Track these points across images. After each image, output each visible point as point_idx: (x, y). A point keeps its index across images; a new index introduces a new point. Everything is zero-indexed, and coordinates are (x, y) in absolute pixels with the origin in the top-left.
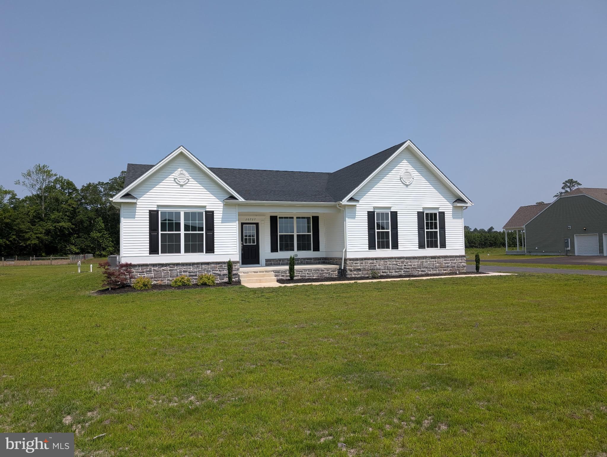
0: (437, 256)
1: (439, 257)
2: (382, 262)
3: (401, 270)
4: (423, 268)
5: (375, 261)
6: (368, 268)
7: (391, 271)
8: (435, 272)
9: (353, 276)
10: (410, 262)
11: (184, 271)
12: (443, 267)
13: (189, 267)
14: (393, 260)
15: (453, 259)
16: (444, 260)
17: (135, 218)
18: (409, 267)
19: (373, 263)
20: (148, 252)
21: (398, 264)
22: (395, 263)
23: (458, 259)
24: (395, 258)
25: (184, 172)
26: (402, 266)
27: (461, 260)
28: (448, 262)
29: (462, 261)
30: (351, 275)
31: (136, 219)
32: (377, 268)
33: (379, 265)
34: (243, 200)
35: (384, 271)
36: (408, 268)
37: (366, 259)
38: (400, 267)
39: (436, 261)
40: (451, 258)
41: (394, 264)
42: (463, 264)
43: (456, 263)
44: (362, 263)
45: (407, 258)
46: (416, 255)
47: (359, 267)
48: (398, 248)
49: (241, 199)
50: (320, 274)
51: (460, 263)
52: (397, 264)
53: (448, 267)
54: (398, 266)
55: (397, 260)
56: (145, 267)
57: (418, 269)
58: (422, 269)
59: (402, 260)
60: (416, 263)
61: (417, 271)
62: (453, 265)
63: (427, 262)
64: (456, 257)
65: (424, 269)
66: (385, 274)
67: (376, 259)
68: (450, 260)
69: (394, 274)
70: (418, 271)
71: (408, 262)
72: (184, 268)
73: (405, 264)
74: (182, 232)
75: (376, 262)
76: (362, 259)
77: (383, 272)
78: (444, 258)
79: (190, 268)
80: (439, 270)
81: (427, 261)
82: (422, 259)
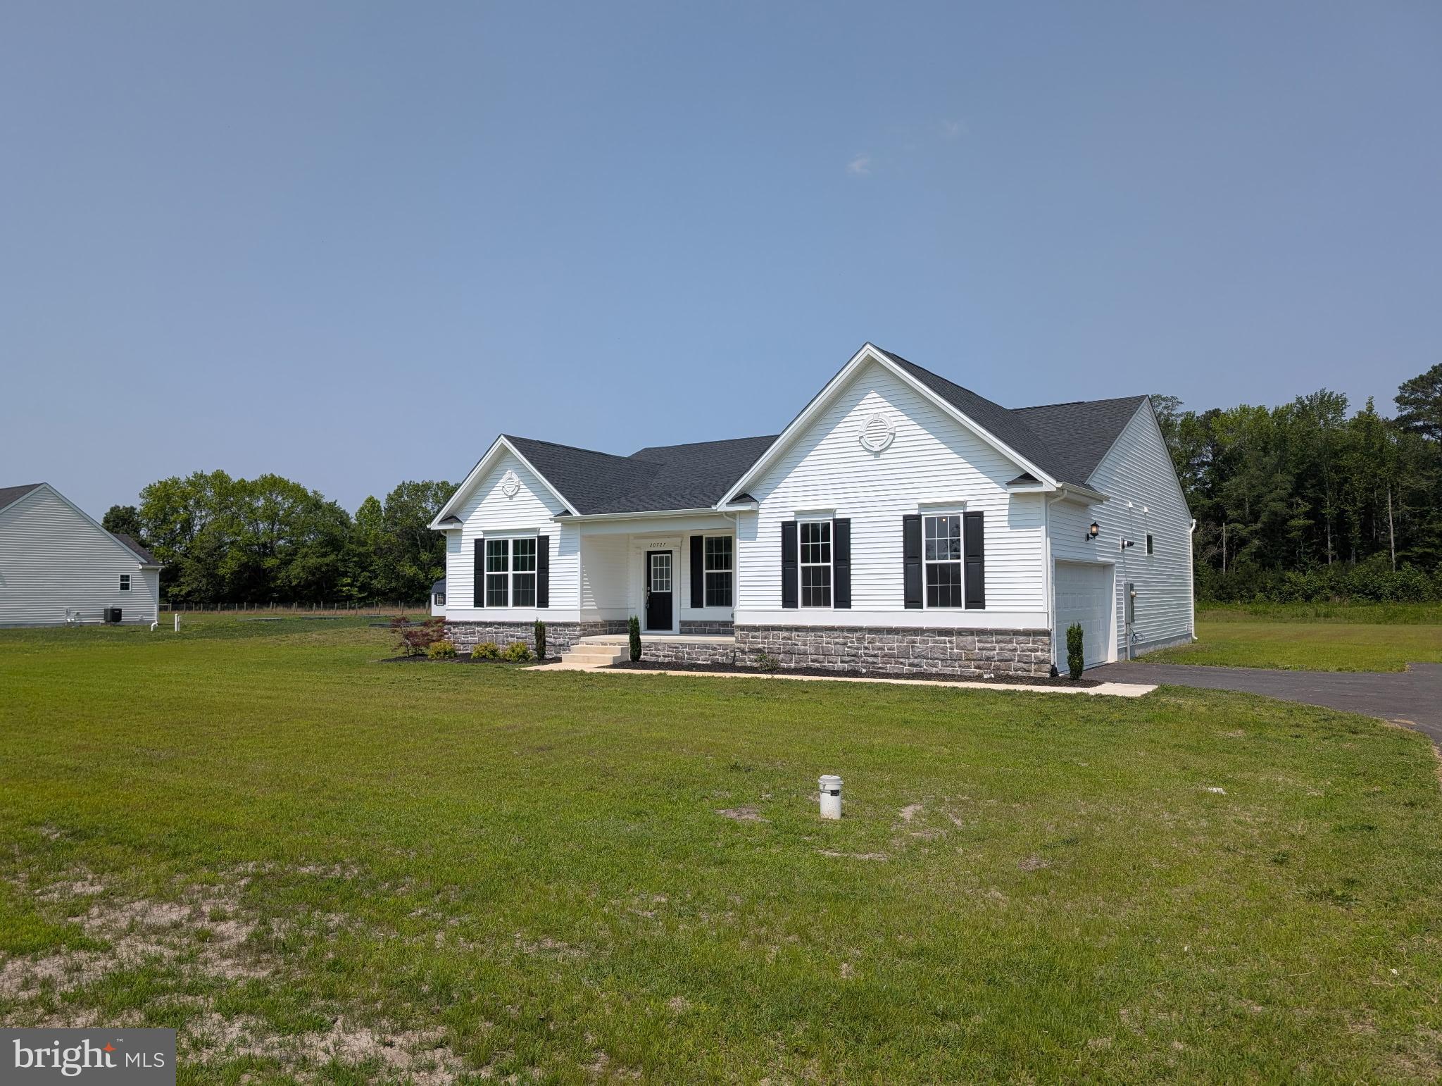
0: (953, 629)
1: (960, 632)
2: (811, 637)
3: (856, 659)
4: (916, 658)
5: (794, 634)
6: (779, 648)
7: (831, 658)
8: (948, 670)
9: (748, 664)
10: (881, 641)
11: (512, 636)
12: (974, 660)
13: (516, 629)
14: (836, 634)
15: (1007, 638)
16: (979, 641)
17: (460, 551)
18: (876, 652)
19: (789, 639)
20: (473, 603)
21: (849, 644)
22: (841, 640)
23: (1021, 638)
24: (841, 629)
25: (514, 476)
26: (858, 649)
27: (1034, 642)
28: (989, 645)
29: (1035, 646)
30: (743, 660)
31: (462, 553)
32: (798, 649)
33: (805, 644)
34: (579, 515)
35: (814, 657)
36: (872, 656)
37: (774, 628)
38: (853, 652)
39: (950, 642)
40: (1000, 637)
41: (837, 643)
42: (1039, 653)
43: (1015, 650)
44: (766, 638)
45: (871, 630)
46: (894, 625)
47: (760, 646)
48: (849, 607)
49: (576, 513)
50: (710, 655)
51: (1031, 651)
52: (845, 644)
53: (988, 659)
54: (848, 647)
55: (846, 634)
56: (468, 627)
57: (901, 660)
58: (911, 661)
59: (858, 634)
60: (895, 644)
61: (897, 663)
62: (1007, 655)
63: (924, 642)
64: (1016, 633)
65: (916, 661)
66: (817, 665)
67: (797, 629)
68: (997, 642)
69: (839, 666)
70: (901, 663)
71: (873, 639)
72: (510, 631)
73: (866, 645)
74: (510, 572)
75: (798, 636)
76: (767, 629)
77: (813, 661)
78: (978, 635)
79: (518, 631)
80: (960, 666)
81: (924, 640)
82: (911, 635)
